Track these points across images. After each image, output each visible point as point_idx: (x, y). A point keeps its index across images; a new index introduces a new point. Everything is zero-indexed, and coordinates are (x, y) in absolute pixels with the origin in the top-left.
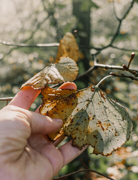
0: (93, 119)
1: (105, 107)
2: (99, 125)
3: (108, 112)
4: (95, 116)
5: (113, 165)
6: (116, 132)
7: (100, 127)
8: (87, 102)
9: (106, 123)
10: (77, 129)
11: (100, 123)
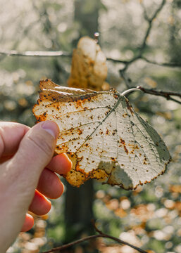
0: (114, 134)
1: (132, 122)
2: (122, 144)
3: (135, 130)
4: (116, 131)
5: (128, 229)
6: (145, 159)
7: (123, 148)
8: (107, 110)
9: (131, 143)
10: (87, 145)
11: (123, 142)
